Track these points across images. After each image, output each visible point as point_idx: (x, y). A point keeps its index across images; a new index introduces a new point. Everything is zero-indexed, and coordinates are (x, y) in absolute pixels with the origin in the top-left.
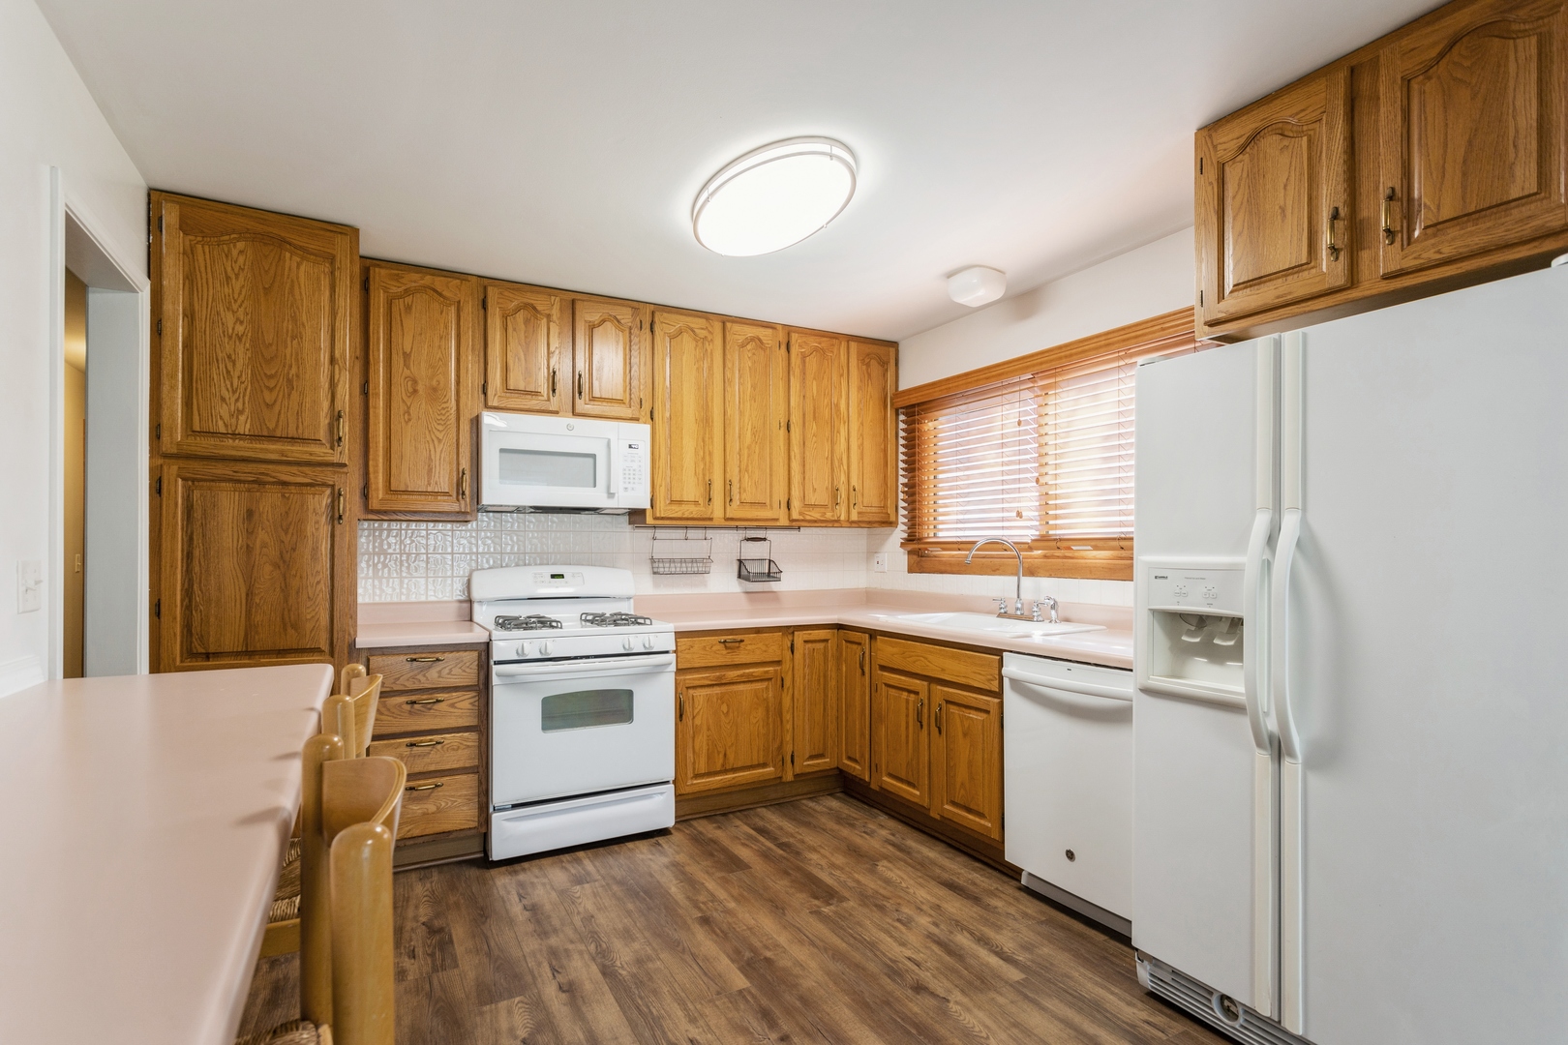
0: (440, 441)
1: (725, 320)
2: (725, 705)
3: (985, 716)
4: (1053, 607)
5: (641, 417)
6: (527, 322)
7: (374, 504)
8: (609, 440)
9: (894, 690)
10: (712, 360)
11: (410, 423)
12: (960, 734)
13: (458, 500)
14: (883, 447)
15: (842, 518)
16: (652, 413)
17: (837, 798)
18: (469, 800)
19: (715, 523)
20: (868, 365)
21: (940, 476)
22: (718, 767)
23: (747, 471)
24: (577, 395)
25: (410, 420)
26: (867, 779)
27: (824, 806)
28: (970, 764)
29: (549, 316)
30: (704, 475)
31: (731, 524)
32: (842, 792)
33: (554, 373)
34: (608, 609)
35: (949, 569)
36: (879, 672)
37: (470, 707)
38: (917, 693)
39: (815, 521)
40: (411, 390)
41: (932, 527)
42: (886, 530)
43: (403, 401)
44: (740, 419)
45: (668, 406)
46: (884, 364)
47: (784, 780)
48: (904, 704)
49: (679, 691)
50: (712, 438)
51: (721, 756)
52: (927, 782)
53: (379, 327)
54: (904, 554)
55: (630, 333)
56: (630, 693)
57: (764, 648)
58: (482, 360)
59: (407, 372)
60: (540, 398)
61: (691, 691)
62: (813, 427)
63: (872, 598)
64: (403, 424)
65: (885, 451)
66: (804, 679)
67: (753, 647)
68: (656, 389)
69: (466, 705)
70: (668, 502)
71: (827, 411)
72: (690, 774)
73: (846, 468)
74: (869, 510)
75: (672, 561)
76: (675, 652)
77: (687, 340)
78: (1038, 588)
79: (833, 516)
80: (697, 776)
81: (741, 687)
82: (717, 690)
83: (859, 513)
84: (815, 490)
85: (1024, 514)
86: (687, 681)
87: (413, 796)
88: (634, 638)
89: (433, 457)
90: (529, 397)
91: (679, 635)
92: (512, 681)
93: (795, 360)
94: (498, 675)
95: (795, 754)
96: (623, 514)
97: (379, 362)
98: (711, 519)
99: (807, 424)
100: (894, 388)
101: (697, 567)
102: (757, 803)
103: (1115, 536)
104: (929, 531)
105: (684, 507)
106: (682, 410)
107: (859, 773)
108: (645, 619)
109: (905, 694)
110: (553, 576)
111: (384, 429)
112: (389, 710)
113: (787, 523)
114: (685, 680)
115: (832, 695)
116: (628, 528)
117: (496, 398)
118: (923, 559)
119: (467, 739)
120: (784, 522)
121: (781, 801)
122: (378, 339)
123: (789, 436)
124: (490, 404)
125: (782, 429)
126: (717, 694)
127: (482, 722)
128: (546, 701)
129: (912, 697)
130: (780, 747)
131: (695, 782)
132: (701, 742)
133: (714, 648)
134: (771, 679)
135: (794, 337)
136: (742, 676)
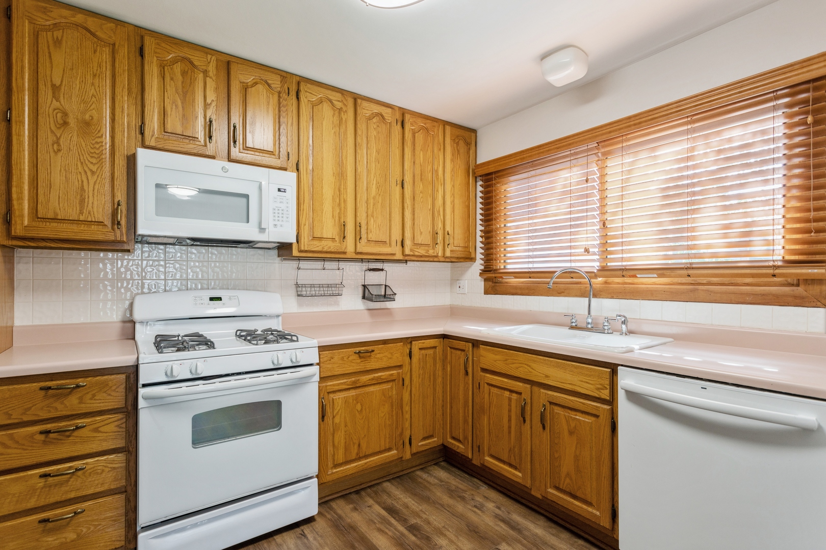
0: (93, 173)
1: (356, 98)
2: (359, 404)
3: (593, 419)
4: (624, 323)
5: (288, 168)
6: (184, 73)
7: (17, 230)
8: (261, 183)
9: (496, 389)
10: (346, 127)
11: (60, 154)
12: (566, 433)
13: (113, 229)
14: (467, 203)
15: (440, 254)
16: (297, 165)
17: (443, 468)
18: (115, 521)
19: (348, 256)
20: (458, 144)
21: (509, 225)
22: (354, 456)
23: (373, 216)
24: (232, 144)
25: (59, 150)
26: (470, 457)
27: (435, 477)
28: (577, 458)
29: (205, 73)
30: (340, 218)
31: (359, 258)
32: (444, 461)
33: (211, 122)
34: (259, 326)
35: (519, 292)
36: (482, 374)
37: (116, 429)
38: (520, 394)
39: (421, 256)
40: (60, 121)
41: (502, 261)
42: (467, 264)
43: (52, 132)
44: (367, 176)
45: (311, 161)
46: (468, 144)
47: (404, 459)
48: (506, 402)
49: (322, 396)
50: (346, 189)
51: (356, 446)
52: (529, 467)
53: (23, 55)
54: (481, 281)
55: (279, 97)
56: (278, 404)
57: (389, 356)
58: (139, 103)
59: (56, 104)
60: (197, 143)
61: (331, 396)
62: (420, 186)
63: (454, 312)
64: (52, 154)
65: (468, 207)
66: (419, 377)
67: (381, 355)
68: (301, 146)
69: (112, 427)
70: (311, 238)
71: (430, 175)
72: (330, 464)
73: (442, 217)
74: (457, 248)
75: (312, 286)
76: (318, 364)
77: (326, 109)
78: (606, 307)
79: (433, 253)
80: (336, 466)
81: (372, 389)
82: (353, 393)
83: (451, 251)
84: (421, 233)
85: (591, 250)
86: (328, 388)
87: (47, 528)
88: (282, 353)
89: (86, 188)
90: (187, 141)
91: (322, 349)
92: (158, 403)
93: (408, 135)
94: (145, 398)
95: (413, 438)
96: (273, 248)
97: (23, 91)
98: (345, 253)
99: (416, 184)
100: (474, 162)
101: (332, 291)
102: (383, 478)
103: (683, 266)
104: (500, 264)
105: (324, 243)
106: (322, 165)
107: (463, 451)
108: (292, 336)
109: (507, 393)
110: (212, 299)
111: (30, 157)
112: (17, 442)
113: (401, 257)
114: (326, 386)
115: (439, 389)
116: (278, 260)
117: (153, 139)
118: (498, 284)
119: (112, 462)
120: (399, 256)
121: (401, 474)
122: (23, 67)
123: (403, 192)
124: (147, 143)
125: (398, 186)
126: (353, 396)
127: (131, 442)
128: (196, 420)
129: (514, 396)
130: (401, 434)
131: (335, 471)
132: (340, 437)
133: (351, 358)
134: (395, 380)
135: (407, 117)
136: (373, 379)
